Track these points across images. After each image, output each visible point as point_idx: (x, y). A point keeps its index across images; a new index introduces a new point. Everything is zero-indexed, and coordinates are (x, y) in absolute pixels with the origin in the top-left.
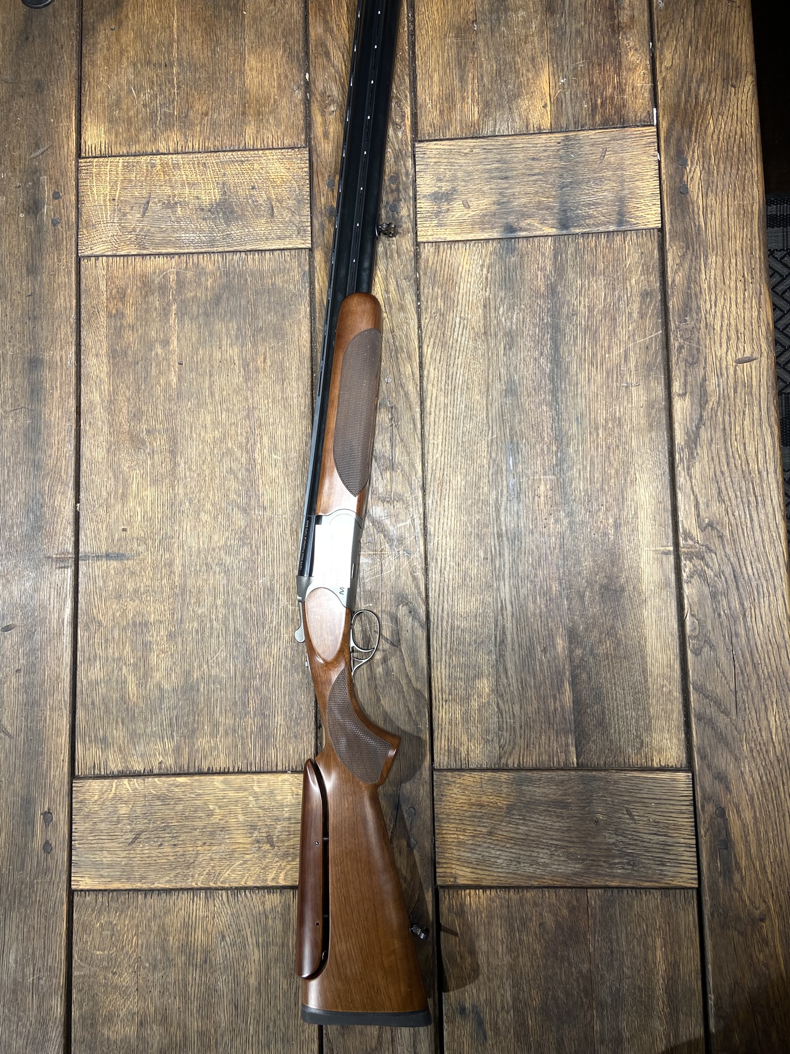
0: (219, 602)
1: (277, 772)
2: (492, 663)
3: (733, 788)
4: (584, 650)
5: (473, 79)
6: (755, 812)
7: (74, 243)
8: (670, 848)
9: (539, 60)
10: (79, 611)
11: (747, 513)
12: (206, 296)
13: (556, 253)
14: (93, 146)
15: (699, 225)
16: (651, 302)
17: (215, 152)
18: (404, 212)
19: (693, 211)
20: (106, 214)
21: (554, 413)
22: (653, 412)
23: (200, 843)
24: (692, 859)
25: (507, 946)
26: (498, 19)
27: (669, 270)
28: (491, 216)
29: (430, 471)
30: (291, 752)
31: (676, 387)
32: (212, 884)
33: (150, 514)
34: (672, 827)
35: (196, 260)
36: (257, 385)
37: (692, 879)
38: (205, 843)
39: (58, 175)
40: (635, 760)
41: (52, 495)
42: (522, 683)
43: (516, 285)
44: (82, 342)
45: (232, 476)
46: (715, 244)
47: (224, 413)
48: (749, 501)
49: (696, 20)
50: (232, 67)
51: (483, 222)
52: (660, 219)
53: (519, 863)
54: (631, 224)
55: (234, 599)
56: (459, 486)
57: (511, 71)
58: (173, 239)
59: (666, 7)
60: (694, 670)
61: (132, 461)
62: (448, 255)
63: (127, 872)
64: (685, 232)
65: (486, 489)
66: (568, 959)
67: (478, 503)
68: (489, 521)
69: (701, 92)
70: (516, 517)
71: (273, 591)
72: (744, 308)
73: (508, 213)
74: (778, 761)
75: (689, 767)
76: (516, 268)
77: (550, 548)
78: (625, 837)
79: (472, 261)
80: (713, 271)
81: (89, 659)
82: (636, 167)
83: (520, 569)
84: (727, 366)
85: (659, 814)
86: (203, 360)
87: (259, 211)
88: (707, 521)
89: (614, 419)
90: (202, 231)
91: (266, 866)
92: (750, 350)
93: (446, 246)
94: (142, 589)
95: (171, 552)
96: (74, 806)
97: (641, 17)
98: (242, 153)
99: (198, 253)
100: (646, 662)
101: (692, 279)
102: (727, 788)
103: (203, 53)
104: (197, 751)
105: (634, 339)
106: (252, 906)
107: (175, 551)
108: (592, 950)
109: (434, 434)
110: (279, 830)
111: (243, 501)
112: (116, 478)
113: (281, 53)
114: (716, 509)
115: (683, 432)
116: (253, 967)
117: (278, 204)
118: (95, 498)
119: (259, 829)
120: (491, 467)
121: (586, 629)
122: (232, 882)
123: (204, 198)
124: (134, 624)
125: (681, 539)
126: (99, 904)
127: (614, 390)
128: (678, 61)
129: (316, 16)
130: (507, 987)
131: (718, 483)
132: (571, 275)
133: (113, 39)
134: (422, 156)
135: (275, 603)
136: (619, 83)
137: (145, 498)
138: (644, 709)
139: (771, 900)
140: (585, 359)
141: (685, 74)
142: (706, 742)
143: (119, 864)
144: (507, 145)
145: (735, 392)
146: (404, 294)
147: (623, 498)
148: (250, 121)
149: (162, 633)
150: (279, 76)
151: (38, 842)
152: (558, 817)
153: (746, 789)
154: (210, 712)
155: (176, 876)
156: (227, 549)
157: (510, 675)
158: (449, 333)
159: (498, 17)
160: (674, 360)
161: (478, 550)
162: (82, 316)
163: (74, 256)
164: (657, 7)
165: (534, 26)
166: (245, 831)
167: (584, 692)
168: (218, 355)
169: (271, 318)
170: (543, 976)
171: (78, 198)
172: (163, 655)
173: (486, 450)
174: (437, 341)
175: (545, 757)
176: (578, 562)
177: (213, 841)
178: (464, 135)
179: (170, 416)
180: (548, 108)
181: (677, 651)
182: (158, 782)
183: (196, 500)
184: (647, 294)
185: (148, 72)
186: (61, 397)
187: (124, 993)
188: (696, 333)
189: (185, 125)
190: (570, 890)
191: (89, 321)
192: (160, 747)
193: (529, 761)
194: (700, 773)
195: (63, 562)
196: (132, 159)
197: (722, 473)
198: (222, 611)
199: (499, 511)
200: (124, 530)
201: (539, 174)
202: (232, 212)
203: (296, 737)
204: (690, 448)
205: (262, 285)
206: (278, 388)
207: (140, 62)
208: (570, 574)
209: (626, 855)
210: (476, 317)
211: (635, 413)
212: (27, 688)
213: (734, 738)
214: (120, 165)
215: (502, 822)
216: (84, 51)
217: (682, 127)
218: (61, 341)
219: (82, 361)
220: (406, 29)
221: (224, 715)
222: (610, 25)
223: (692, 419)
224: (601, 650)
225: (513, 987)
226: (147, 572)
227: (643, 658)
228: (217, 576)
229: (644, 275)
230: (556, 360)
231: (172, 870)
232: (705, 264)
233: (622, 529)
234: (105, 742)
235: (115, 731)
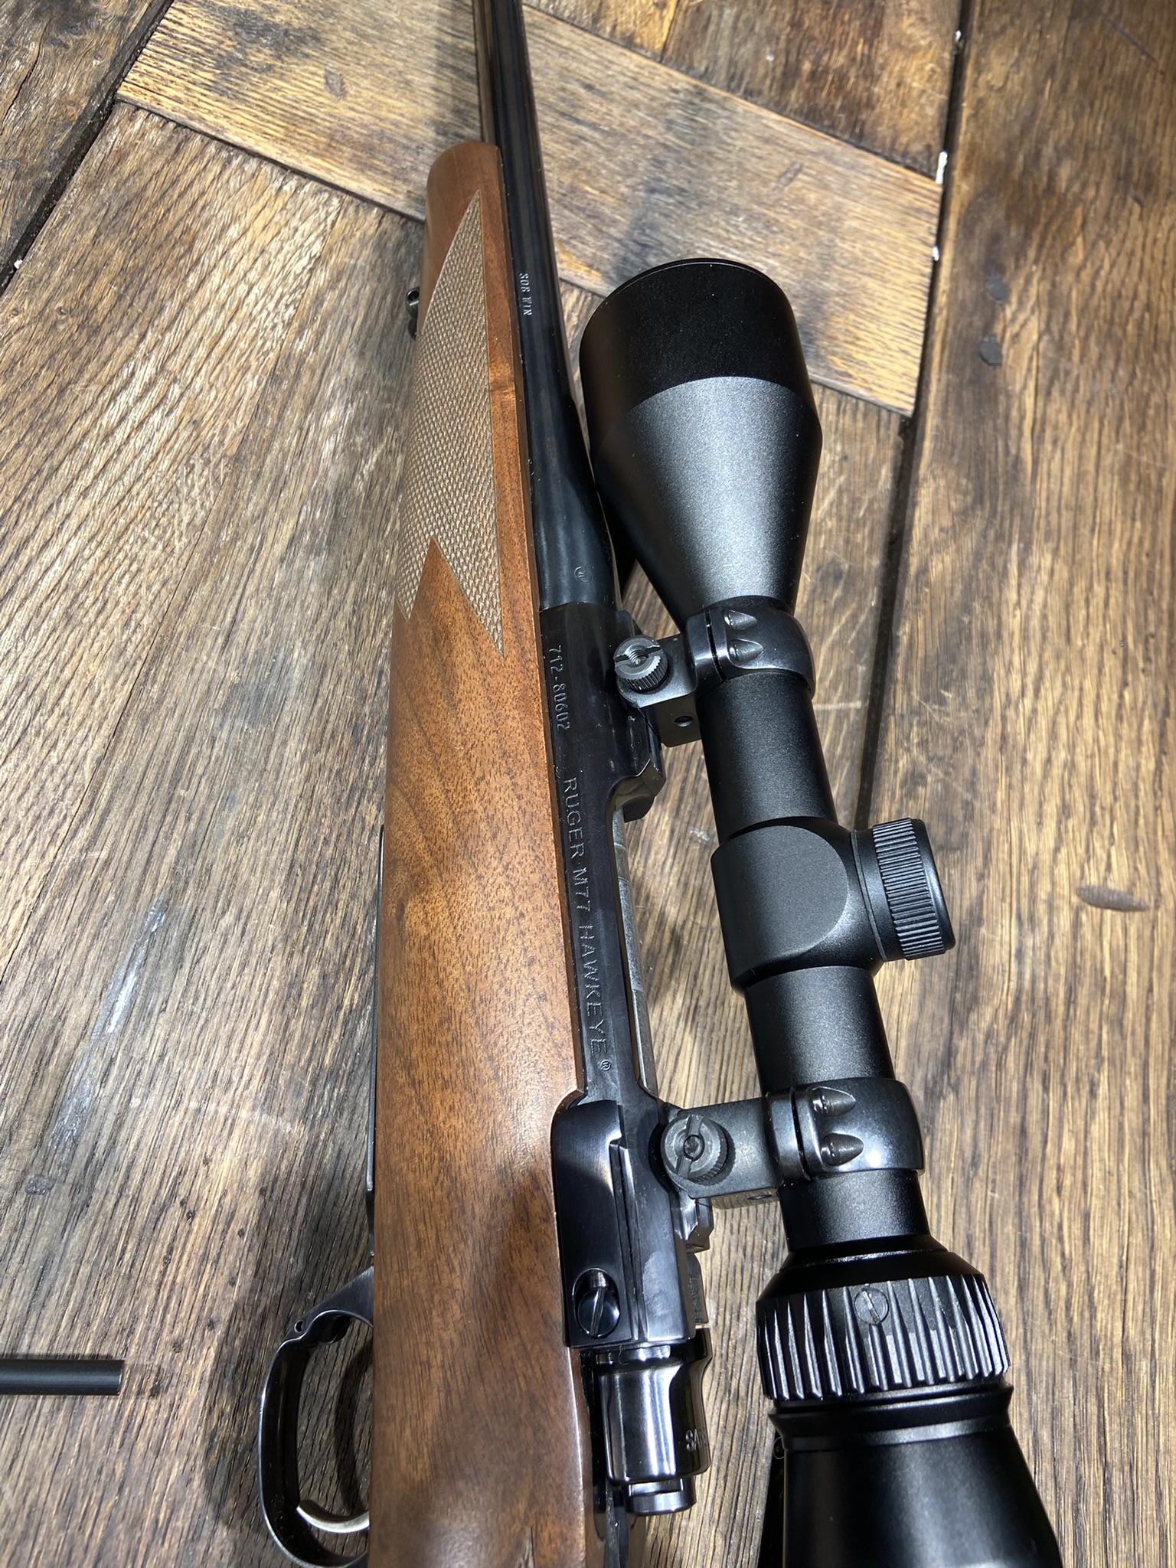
15: (1018, 460)
16: (842, 603)
19: (1007, 417)
28: (405, 146)
46: (1054, 524)
51: (372, 149)
52: (913, 390)
54: (828, 369)
62: (209, 175)
64: (979, 455)
72: (1118, 737)
79: (286, 232)
80: (1040, 591)
84: (1051, 894)
92: (1125, 870)
93: (211, 150)
101: (978, 588)
136: (867, 59)
145: (1071, 998)
173: (31, 896)
180: (669, 14)
188: (971, 754)
210: (222, 395)
217: (1008, 217)
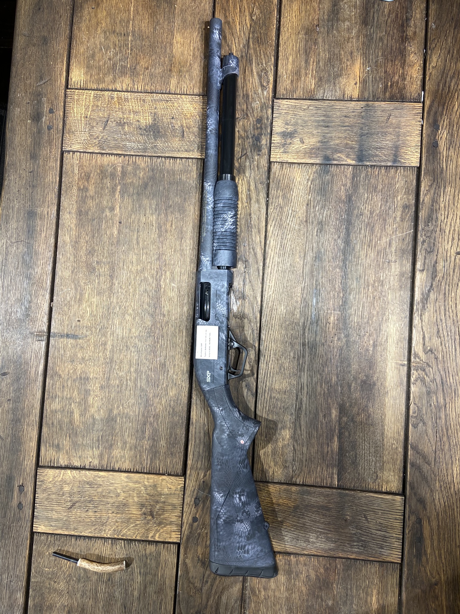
0: (132, 370)
1: (159, 474)
2: (292, 421)
3: (428, 508)
4: (348, 418)
5: (313, 62)
6: (439, 522)
7: (60, 142)
8: (387, 539)
9: (355, 54)
10: (48, 368)
11: (454, 346)
12: (139, 182)
13: (354, 176)
14: (76, 82)
15: (443, 168)
16: (408, 211)
17: (151, 93)
18: (264, 142)
19: (440, 159)
20: (81, 126)
21: (343, 273)
22: (403, 279)
23: (110, 512)
24: (399, 546)
25: (286, 587)
26: (332, 25)
27: (422, 193)
28: (317, 149)
29: (265, 302)
30: (169, 463)
31: (419, 265)
32: (116, 536)
33: (95, 313)
34: (390, 527)
35: (134, 160)
36: (165, 240)
37: (398, 558)
38: (113, 512)
39: (53, 98)
40: (372, 486)
41: (37, 297)
42: (309, 434)
43: (327, 194)
44: (61, 204)
45: (146, 294)
46: (451, 180)
47: (144, 255)
48: (455, 338)
49: (454, 38)
50: (165, 40)
51: (311, 152)
52: (419, 161)
53: (298, 540)
54: (401, 163)
55: (142, 368)
56: (282, 312)
57: (337, 60)
58: (121, 145)
59: (437, 28)
60: (412, 436)
61: (87, 280)
62: (288, 171)
63: (66, 524)
64: (434, 171)
65: (298, 316)
66: (321, 597)
67: (293, 324)
68: (299, 335)
69: (452, 84)
70: (314, 334)
71: (165, 366)
73: (327, 149)
74: (456, 494)
75: (403, 493)
76: (329, 183)
77: (333, 355)
78: (361, 530)
79: (302, 176)
80: (448, 197)
81: (52, 397)
82: (408, 127)
83: (314, 366)
84: (450, 255)
85: (383, 519)
86: (134, 222)
87: (175, 133)
88: (429, 348)
89: (379, 281)
90: (139, 142)
91: (149, 529)
93: (287, 165)
94: (87, 358)
95: (106, 337)
96: (37, 483)
97: (420, 33)
98: (168, 95)
99: (136, 156)
100: (384, 429)
101: (434, 201)
102: (425, 508)
103: (148, 29)
104: (113, 457)
105: (396, 233)
106: (138, 551)
107: (108, 336)
108: (335, 593)
109: (270, 280)
110: (158, 508)
111: (151, 310)
112: (76, 289)
113: (196, 34)
114: (436, 341)
115: (420, 293)
116: (136, 586)
117: (187, 130)
118: (63, 300)
119: (146, 507)
120: (302, 303)
121: (350, 406)
122: (128, 536)
123: (142, 121)
124: (81, 378)
125: (412, 357)
126: (49, 542)
127: (381, 263)
128: (440, 63)
129: (220, 12)
130: (284, 610)
131: (438, 326)
132: (361, 191)
133: (93, 14)
134: (277, 108)
135: (166, 373)
136: (403, 73)
137: (93, 303)
138: (380, 456)
139: (442, 574)
140: (365, 243)
141: (444, 72)
142: (415, 479)
143: (62, 520)
144: (330, 106)
145: (454, 272)
146: (259, 192)
147: (380, 329)
148: (174, 76)
149: (97, 385)
150: (194, 49)
151: (15, 502)
152: (323, 515)
153: (435, 509)
154: (122, 435)
155: (95, 530)
156: (140, 338)
157: (302, 429)
158: (284, 219)
159: (332, 24)
160: (419, 248)
161: (290, 352)
162: (62, 188)
163: (60, 150)
164: (431, 28)
165: (354, 32)
166: (138, 507)
167: (346, 443)
168: (143, 219)
169: (177, 200)
170: (306, 606)
171: (64, 114)
172: (97, 398)
173: (300, 292)
174: (277, 224)
175: (319, 480)
176: (349, 365)
177: (118, 511)
178: (304, 97)
179: (111, 254)
180: (358, 85)
181: (403, 424)
182: (88, 474)
183: (124, 307)
184: (407, 207)
185: (113, 38)
186: (46, 236)
187: (60, 594)
188: (434, 234)
189: (133, 74)
190: (326, 558)
191: (66, 191)
192: (90, 453)
193: (309, 481)
194: (409, 497)
195: (40, 337)
196: (99, 92)
197: (441, 320)
198: (134, 375)
199: (305, 330)
200: (79, 321)
201: (348, 126)
202: (159, 132)
203: (172, 454)
204: (423, 303)
205: (173, 179)
206: (178, 243)
207: (109, 31)
208: (344, 372)
209: (361, 541)
210: (301, 212)
211: (392, 278)
212: (14, 410)
213: (431, 478)
214: (92, 95)
215: (290, 515)
216: (74, 21)
217: (439, 105)
218: (48, 202)
219: (60, 216)
220: (275, 26)
221: (130, 437)
222: (401, 36)
223: (426, 286)
224: (358, 419)
225: (288, 610)
226: (91, 348)
227: (382, 426)
228: (133, 354)
229: (406, 195)
230: (347, 242)
231: (93, 526)
232: (444, 191)
233: (378, 348)
234: (58, 448)
235: (64, 441)
